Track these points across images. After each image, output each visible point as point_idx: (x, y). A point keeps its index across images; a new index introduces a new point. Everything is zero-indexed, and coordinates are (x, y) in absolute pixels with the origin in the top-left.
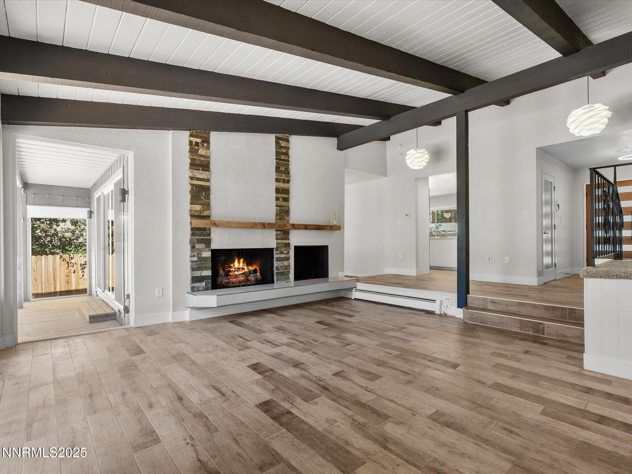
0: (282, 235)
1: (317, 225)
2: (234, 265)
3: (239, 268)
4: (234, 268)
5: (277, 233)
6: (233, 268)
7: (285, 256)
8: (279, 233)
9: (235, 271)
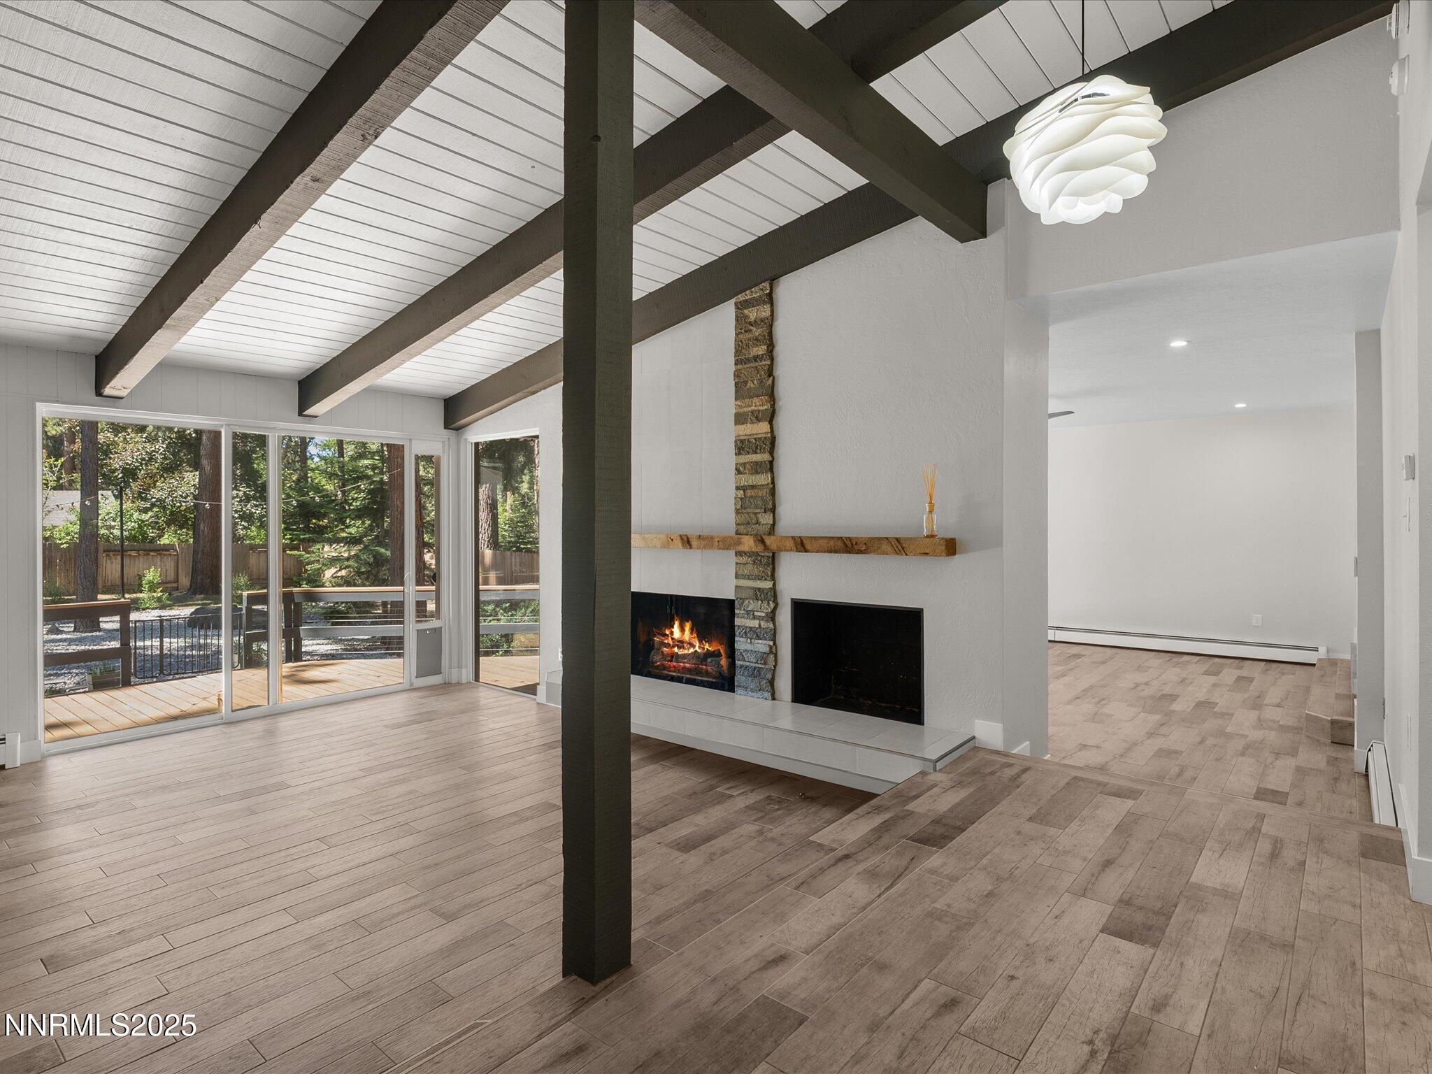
0: (750, 567)
1: (840, 538)
2: (672, 633)
3: (681, 642)
4: (673, 639)
5: (737, 561)
6: (670, 639)
7: (760, 625)
8: (744, 559)
9: (674, 647)
